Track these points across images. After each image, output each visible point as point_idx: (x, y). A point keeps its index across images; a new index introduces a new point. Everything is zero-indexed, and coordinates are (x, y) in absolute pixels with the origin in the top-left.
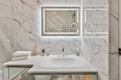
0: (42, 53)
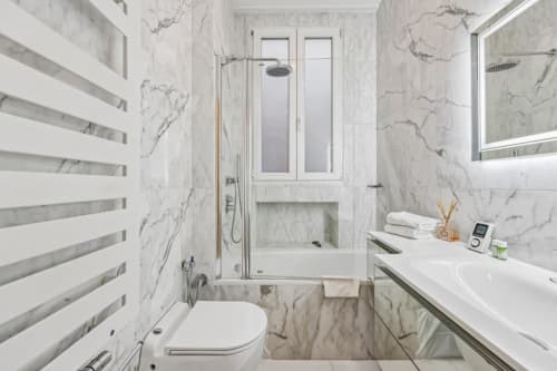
0: (472, 237)
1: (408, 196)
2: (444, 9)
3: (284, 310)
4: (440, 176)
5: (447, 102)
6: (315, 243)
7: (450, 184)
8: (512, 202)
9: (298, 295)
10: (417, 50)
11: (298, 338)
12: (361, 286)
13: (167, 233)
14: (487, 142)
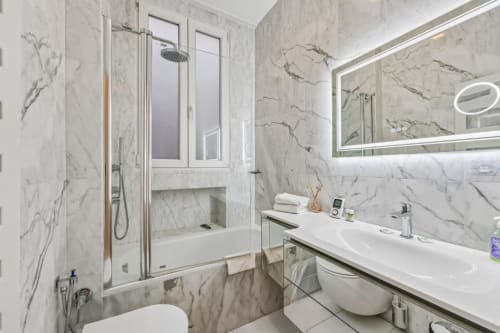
0: (333, 208)
1: (283, 181)
2: (311, 47)
3: (190, 298)
4: (309, 166)
5: (314, 113)
6: (204, 226)
7: (316, 172)
8: (356, 184)
9: (204, 280)
10: (291, 70)
11: (202, 320)
12: (256, 257)
13: (38, 247)
14: (343, 145)
